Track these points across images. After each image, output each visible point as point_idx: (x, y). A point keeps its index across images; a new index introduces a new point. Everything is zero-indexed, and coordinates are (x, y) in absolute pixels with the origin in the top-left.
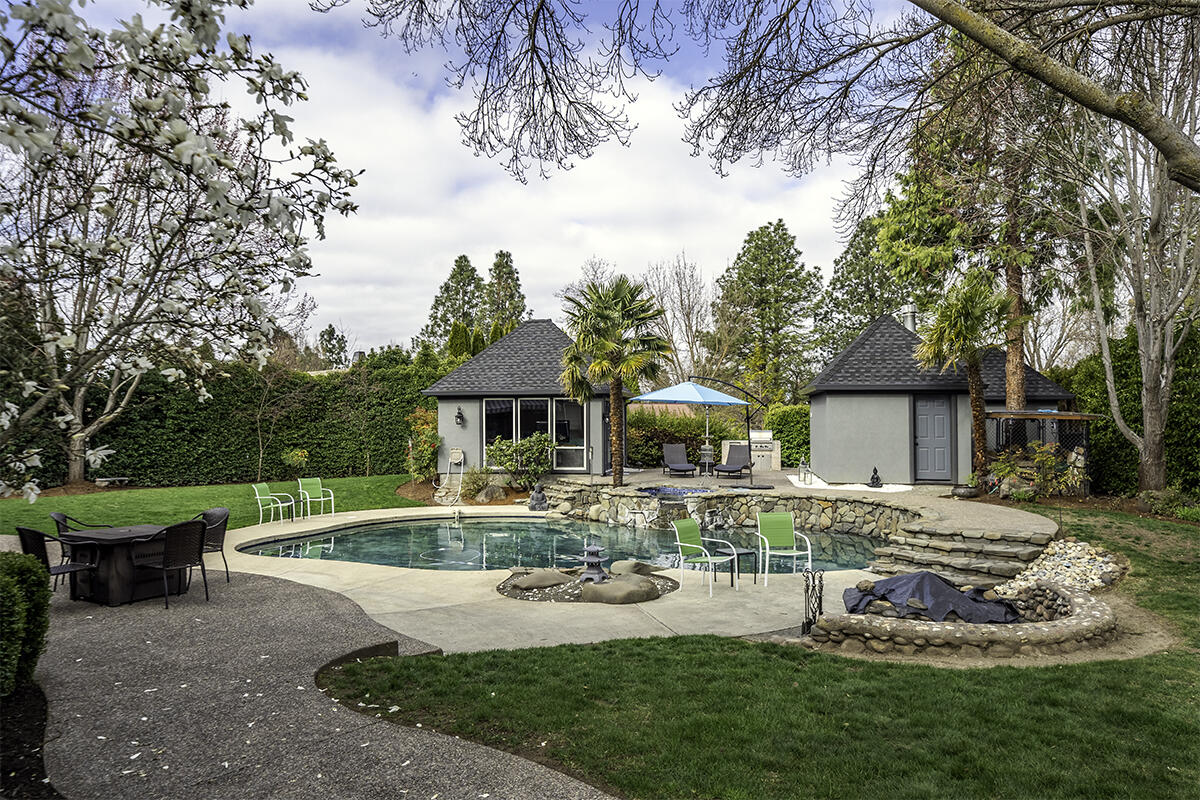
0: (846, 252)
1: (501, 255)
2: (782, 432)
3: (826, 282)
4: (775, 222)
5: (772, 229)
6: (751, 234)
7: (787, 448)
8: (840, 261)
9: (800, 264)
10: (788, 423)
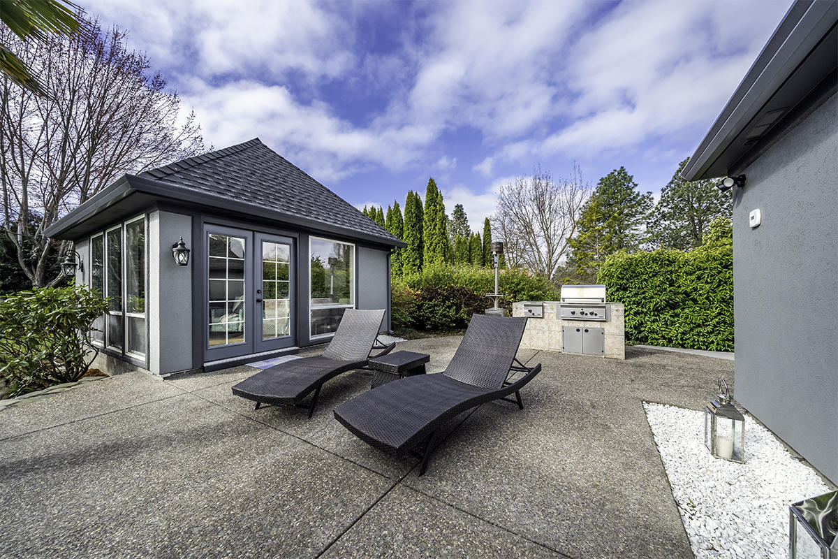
0: (672, 183)
1: (458, 206)
2: (625, 289)
3: (656, 202)
4: (618, 169)
5: (616, 173)
6: (602, 179)
7: (636, 314)
8: (666, 189)
9: (637, 193)
10: (635, 275)
